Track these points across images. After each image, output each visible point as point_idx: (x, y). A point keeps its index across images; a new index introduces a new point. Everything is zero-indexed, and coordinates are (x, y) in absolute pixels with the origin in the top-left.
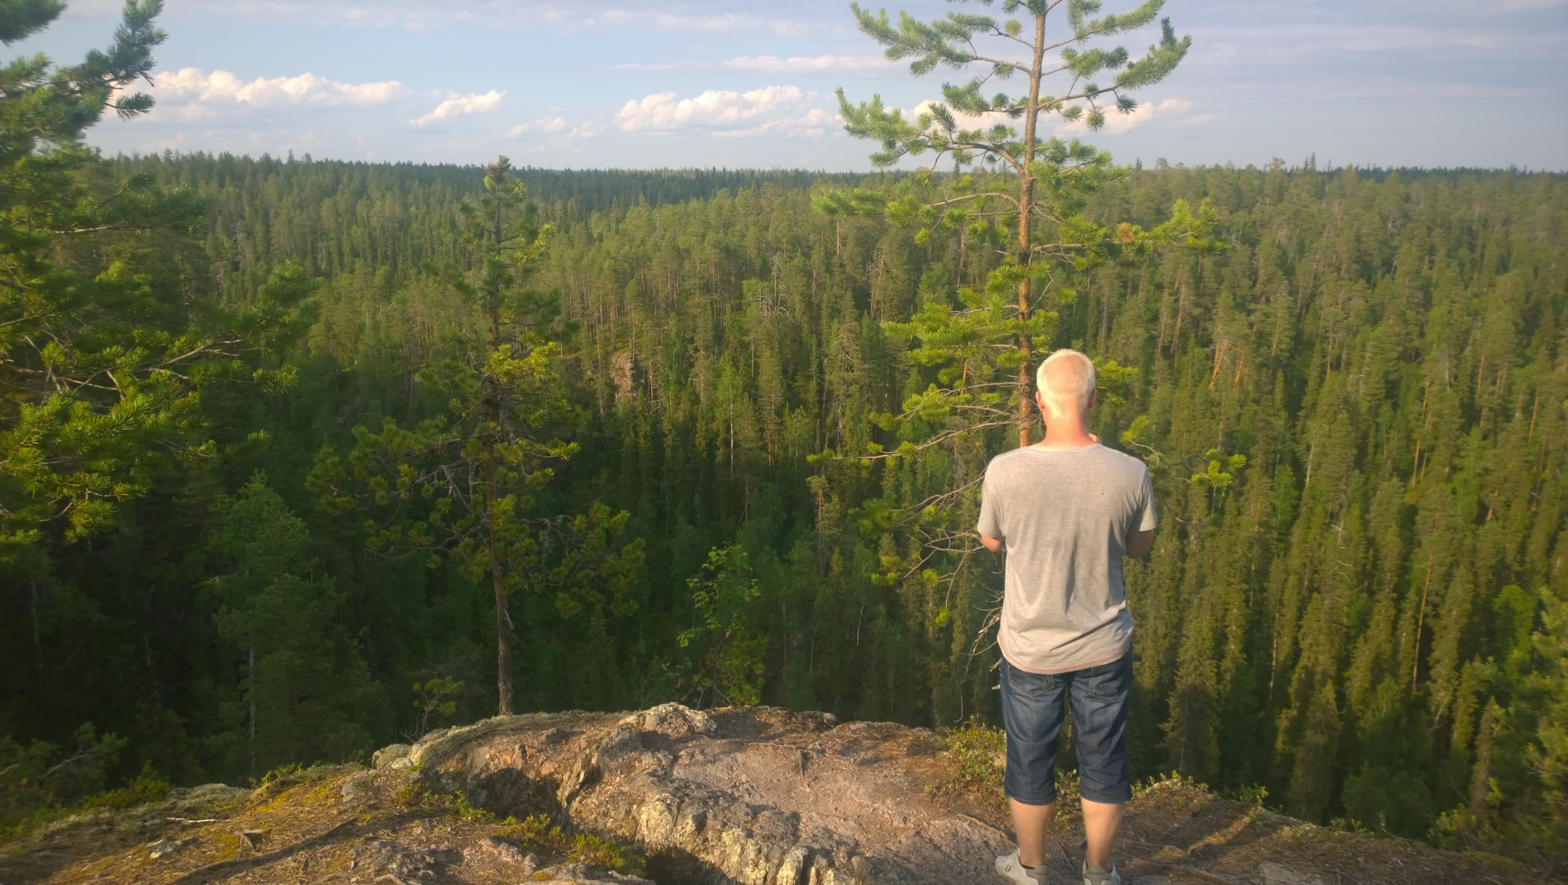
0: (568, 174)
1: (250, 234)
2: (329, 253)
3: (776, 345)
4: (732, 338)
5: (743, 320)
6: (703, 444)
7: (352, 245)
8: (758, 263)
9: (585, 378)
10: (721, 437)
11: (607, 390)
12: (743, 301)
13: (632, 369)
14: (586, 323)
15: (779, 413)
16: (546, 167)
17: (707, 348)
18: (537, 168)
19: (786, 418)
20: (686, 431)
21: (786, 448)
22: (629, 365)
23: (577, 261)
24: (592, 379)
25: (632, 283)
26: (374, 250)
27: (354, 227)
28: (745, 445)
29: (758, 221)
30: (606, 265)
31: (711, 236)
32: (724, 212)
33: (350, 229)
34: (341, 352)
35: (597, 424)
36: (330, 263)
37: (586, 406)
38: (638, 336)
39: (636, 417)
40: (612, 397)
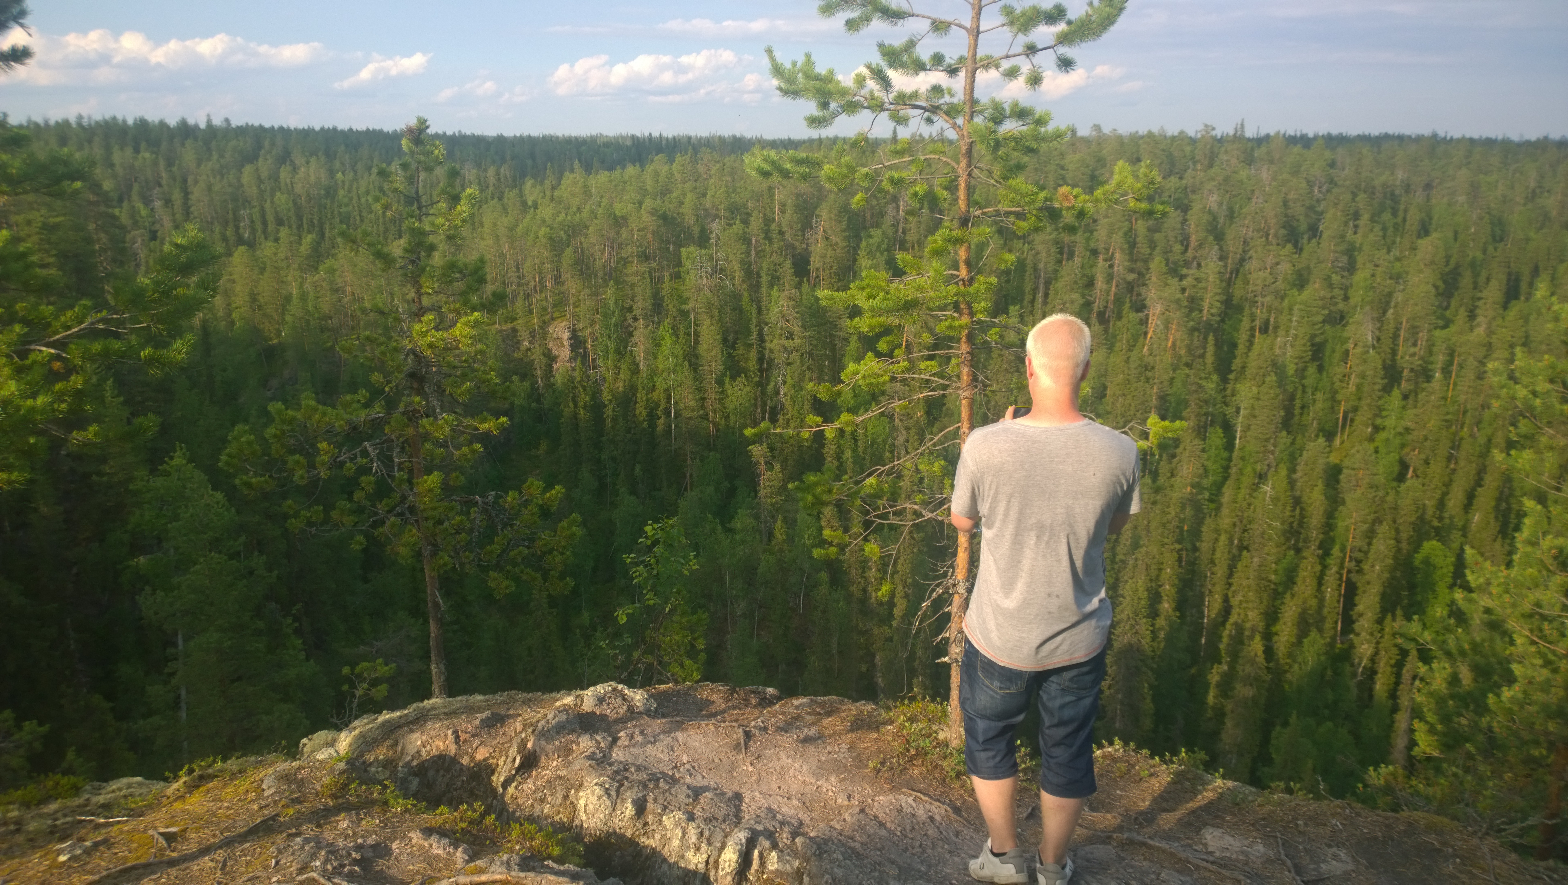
0: (500, 140)
1: (168, 202)
2: (252, 222)
3: (716, 313)
4: (671, 306)
5: (682, 288)
6: (644, 414)
7: (276, 213)
8: (696, 230)
9: (522, 348)
10: (662, 407)
11: (545, 361)
12: (681, 269)
13: (570, 339)
14: (522, 293)
15: (720, 382)
16: (478, 132)
17: (645, 317)
18: (468, 133)
19: (727, 386)
20: (627, 401)
21: (727, 417)
22: (567, 335)
23: (512, 229)
24: (529, 350)
25: (568, 251)
26: (300, 218)
27: (278, 194)
28: (686, 414)
29: (695, 188)
30: (541, 233)
31: (648, 203)
32: (661, 179)
33: (273, 196)
34: (267, 324)
35: (535, 395)
36: (253, 231)
37: (523, 377)
38: (576, 306)
39: (574, 388)
40: (550, 367)
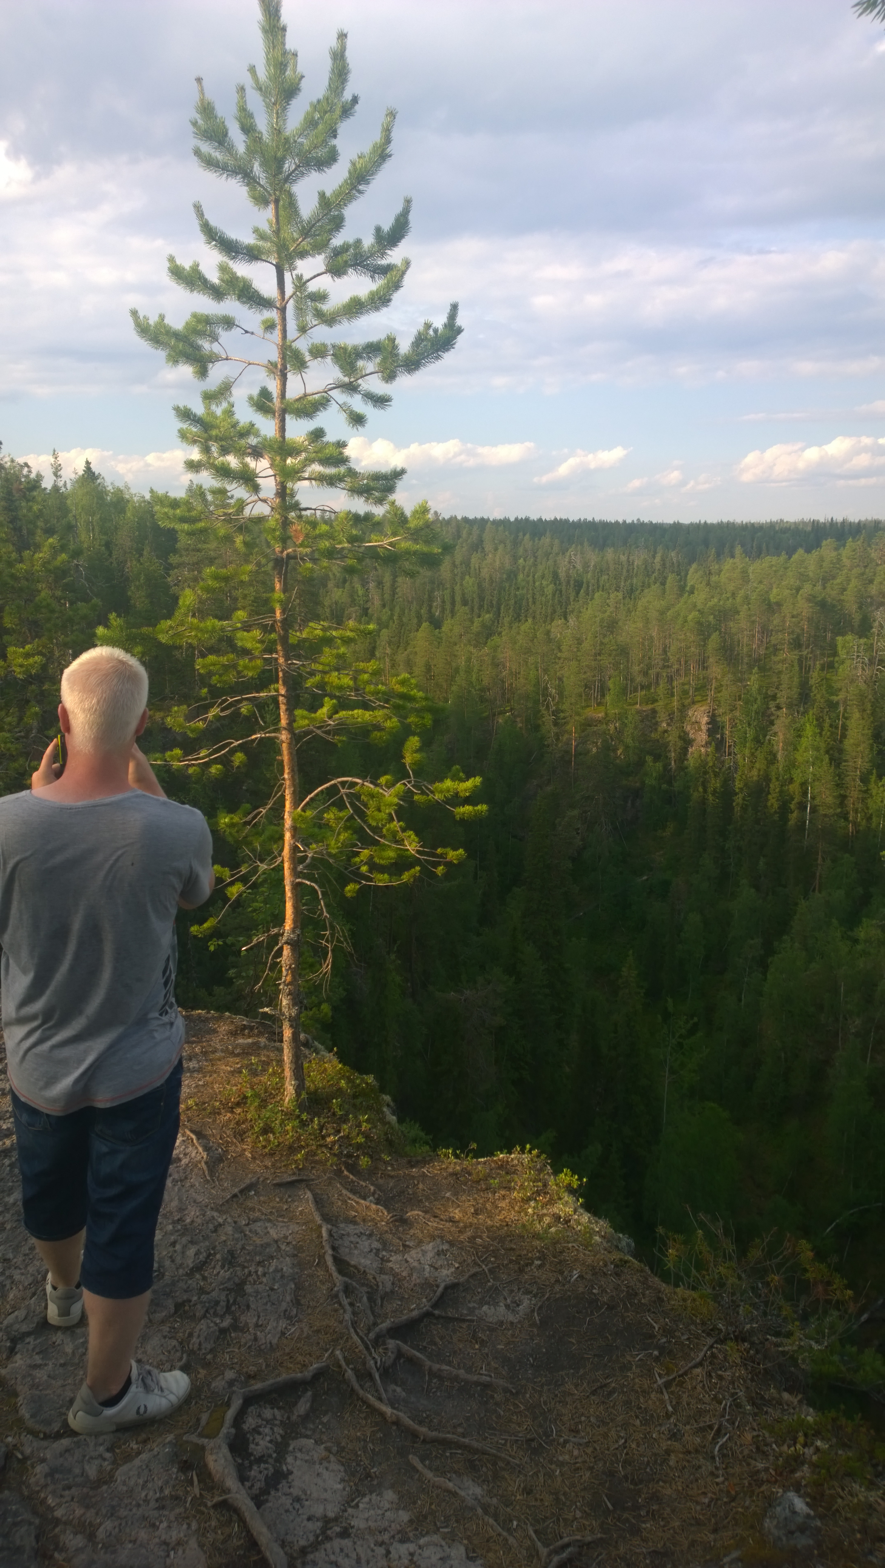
0: (677, 527)
1: (380, 584)
2: (443, 602)
3: (869, 706)
4: (818, 696)
5: (834, 678)
6: (776, 806)
7: (463, 594)
8: (857, 618)
9: (660, 729)
10: (796, 800)
11: (680, 744)
12: (837, 659)
13: (708, 723)
14: (665, 674)
15: (865, 779)
17: (790, 706)
19: (872, 785)
20: (759, 791)
21: (869, 819)
22: (705, 720)
23: (662, 613)
24: (666, 731)
25: (715, 636)
27: (467, 577)
28: (822, 811)
29: (863, 574)
30: (690, 617)
31: (807, 589)
32: (825, 564)
33: (462, 579)
35: (667, 776)
36: (443, 610)
37: (657, 758)
38: (718, 690)
39: (705, 773)
40: (684, 751)
